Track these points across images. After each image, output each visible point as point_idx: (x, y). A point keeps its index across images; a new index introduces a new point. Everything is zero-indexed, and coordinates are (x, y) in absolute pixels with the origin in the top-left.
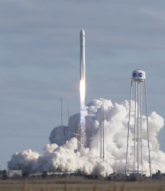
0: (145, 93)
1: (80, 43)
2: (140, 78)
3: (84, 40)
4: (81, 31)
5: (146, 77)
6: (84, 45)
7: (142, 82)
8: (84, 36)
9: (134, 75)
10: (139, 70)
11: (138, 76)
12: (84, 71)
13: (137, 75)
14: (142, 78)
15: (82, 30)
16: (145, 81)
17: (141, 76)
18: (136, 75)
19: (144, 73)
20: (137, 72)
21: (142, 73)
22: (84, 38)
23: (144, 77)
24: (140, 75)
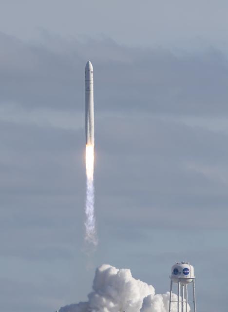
0: (194, 302)
1: (86, 84)
2: (185, 276)
3: (92, 79)
4: (88, 65)
5: (195, 274)
6: (92, 86)
7: (188, 283)
8: (92, 72)
9: (176, 271)
10: (183, 263)
11: (182, 273)
12: (93, 129)
13: (180, 271)
14: (189, 276)
15: (88, 62)
16: (193, 281)
17: (187, 274)
18: (178, 272)
19: (191, 269)
20: (181, 267)
21: (189, 268)
22: (92, 75)
23: (191, 275)
24: (186, 271)
